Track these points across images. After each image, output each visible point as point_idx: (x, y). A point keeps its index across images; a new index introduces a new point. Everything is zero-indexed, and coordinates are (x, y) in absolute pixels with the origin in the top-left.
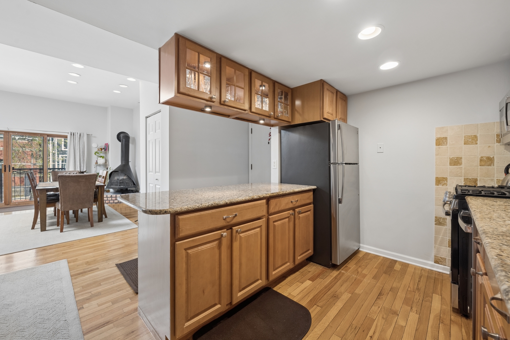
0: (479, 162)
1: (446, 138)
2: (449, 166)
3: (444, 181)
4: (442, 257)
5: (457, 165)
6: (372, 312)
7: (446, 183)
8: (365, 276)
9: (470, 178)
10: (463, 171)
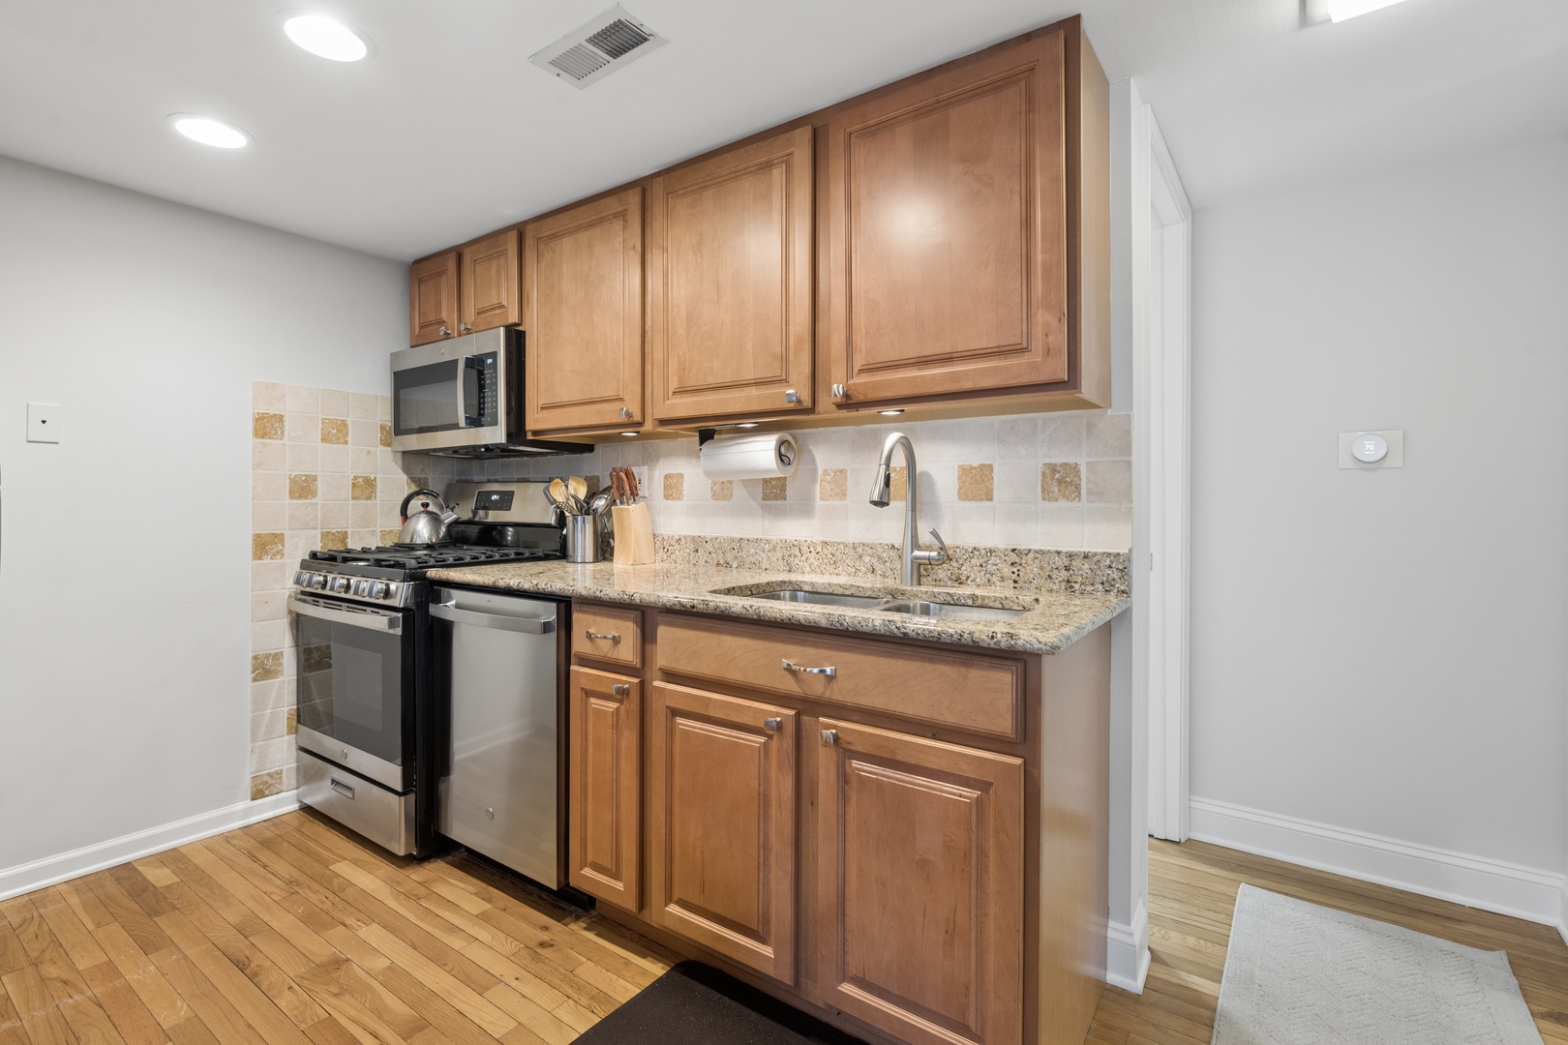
0: (351, 490)
1: (281, 418)
2: (288, 501)
3: (275, 543)
4: (271, 771)
5: (306, 498)
6: (295, 1012)
7: (281, 550)
8: (110, 970)
9: (334, 531)
10: (319, 514)
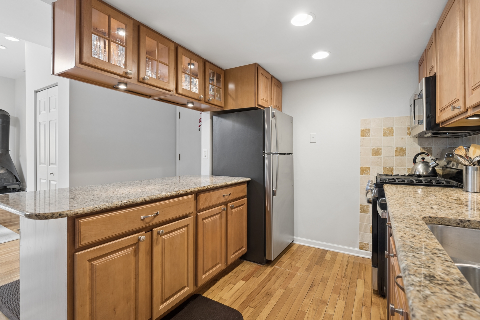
0: (395, 153)
1: (369, 130)
2: (371, 157)
3: (367, 170)
4: (366, 243)
5: (378, 156)
6: (304, 305)
7: (369, 173)
8: (298, 269)
9: (388, 167)
10: (382, 161)
